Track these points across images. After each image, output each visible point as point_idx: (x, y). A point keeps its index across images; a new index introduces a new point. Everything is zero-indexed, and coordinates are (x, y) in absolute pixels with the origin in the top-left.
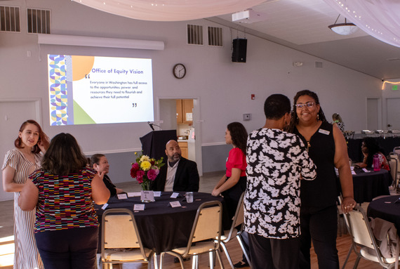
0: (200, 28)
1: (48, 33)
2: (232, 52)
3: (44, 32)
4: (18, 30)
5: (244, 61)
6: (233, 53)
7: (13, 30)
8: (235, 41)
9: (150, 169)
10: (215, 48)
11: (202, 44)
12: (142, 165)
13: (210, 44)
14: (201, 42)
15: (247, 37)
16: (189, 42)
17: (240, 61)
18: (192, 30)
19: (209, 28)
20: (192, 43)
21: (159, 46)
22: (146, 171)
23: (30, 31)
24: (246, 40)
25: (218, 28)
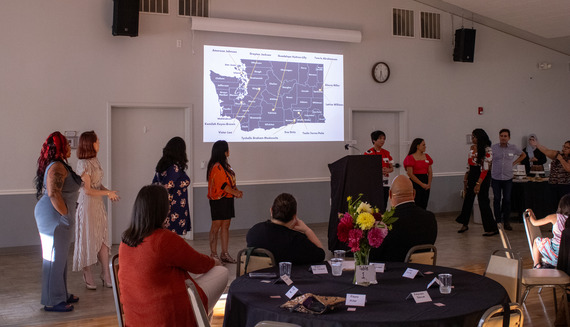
0: (410, 14)
1: (206, 15)
2: (453, 48)
3: (200, 15)
4: (166, 11)
5: (471, 60)
6: (455, 50)
7: (159, 11)
8: (459, 33)
9: (373, 228)
10: (429, 42)
11: (412, 36)
12: (359, 220)
13: (423, 36)
14: (409, 33)
15: (476, 27)
16: (395, 33)
17: (465, 60)
18: (399, 16)
19: (422, 13)
20: (399, 34)
21: (354, 37)
22: (366, 231)
23: (181, 13)
24: (474, 31)
25: (435, 14)
